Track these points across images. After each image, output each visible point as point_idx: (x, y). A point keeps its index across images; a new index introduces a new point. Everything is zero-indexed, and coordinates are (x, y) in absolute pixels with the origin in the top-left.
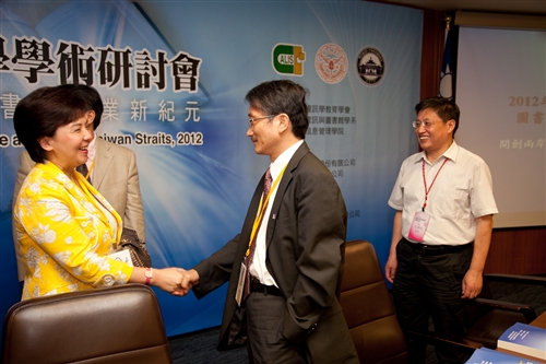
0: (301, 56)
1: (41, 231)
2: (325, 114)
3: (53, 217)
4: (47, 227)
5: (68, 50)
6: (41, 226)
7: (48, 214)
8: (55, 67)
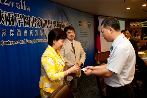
0: (82, 23)
1: (46, 66)
2: (85, 33)
3: (50, 63)
4: (47, 65)
5: (58, 23)
6: (46, 65)
7: (48, 62)
8: (57, 26)
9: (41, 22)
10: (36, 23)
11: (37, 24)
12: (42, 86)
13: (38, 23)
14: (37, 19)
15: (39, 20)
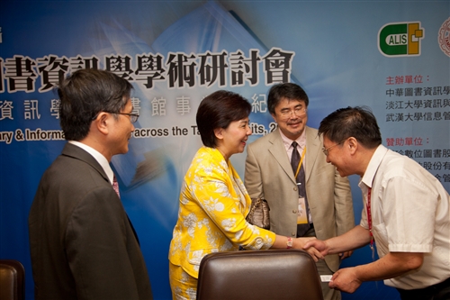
1: (212, 203)
5: (175, 60)
6: (212, 199)
8: (166, 74)
9: (58, 68)
10: (33, 75)
11: (39, 79)
12: (182, 260)
13: (42, 74)
14: (37, 63)
15: (47, 63)
